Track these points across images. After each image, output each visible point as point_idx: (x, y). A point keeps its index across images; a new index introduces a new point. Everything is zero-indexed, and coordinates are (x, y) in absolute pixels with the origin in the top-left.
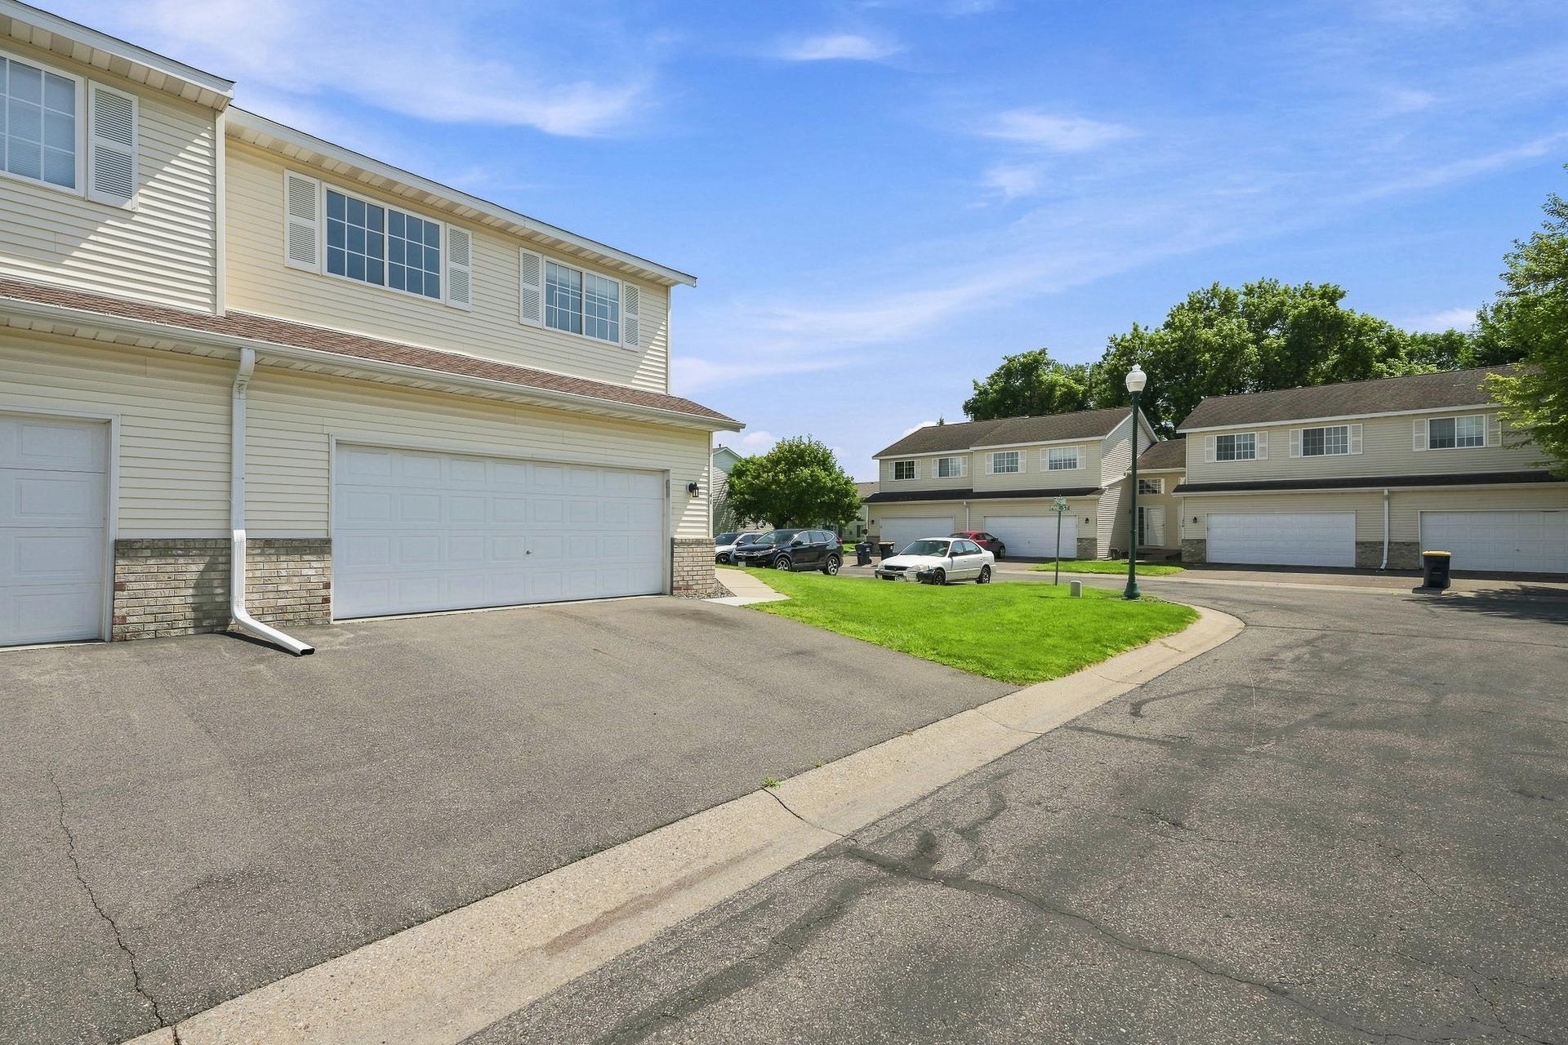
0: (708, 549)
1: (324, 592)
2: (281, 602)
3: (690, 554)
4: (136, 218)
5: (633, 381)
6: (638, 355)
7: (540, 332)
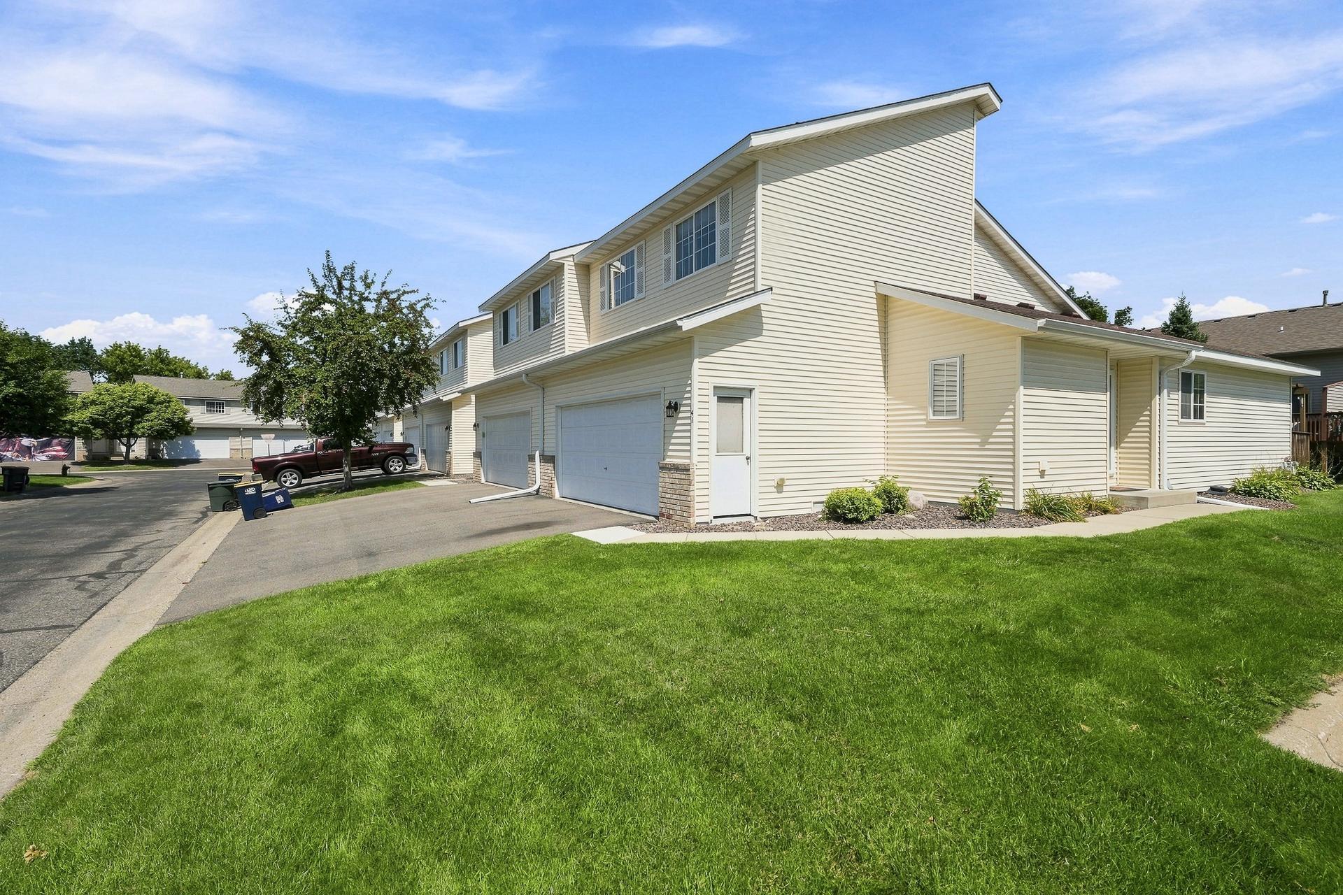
0: (681, 477)
1: (552, 482)
2: (545, 484)
3: (671, 481)
4: (556, 325)
5: (728, 294)
6: (732, 262)
7: (673, 288)
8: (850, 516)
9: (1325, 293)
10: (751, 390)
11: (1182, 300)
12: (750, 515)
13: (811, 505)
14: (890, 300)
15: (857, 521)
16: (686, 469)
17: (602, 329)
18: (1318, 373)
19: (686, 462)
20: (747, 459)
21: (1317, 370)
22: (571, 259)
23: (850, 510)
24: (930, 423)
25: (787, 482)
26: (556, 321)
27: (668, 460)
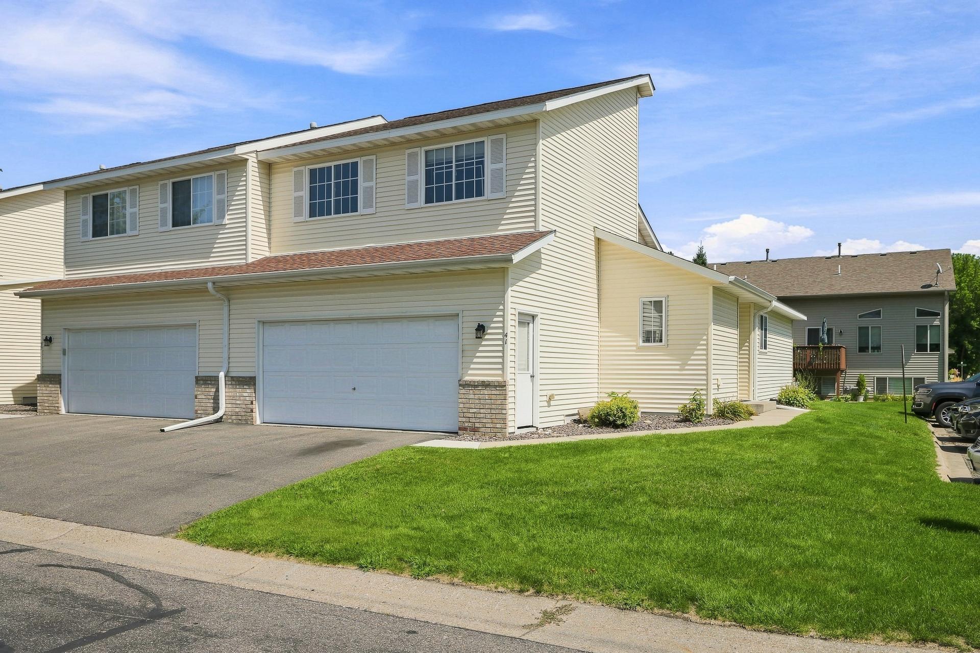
0: (498, 392)
1: (251, 406)
2: (237, 410)
3: (477, 397)
4: (227, 226)
5: (500, 228)
6: (505, 200)
7: (420, 211)
8: (619, 422)
9: (767, 251)
10: (534, 317)
11: (701, 249)
12: (532, 426)
13: (562, 418)
14: (602, 243)
15: (623, 426)
16: (502, 386)
17: (293, 238)
18: (805, 318)
19: (500, 379)
20: (531, 377)
21: (805, 315)
22: (254, 155)
23: (619, 417)
24: (640, 349)
25: (556, 398)
26: (227, 222)
27: (467, 378)
